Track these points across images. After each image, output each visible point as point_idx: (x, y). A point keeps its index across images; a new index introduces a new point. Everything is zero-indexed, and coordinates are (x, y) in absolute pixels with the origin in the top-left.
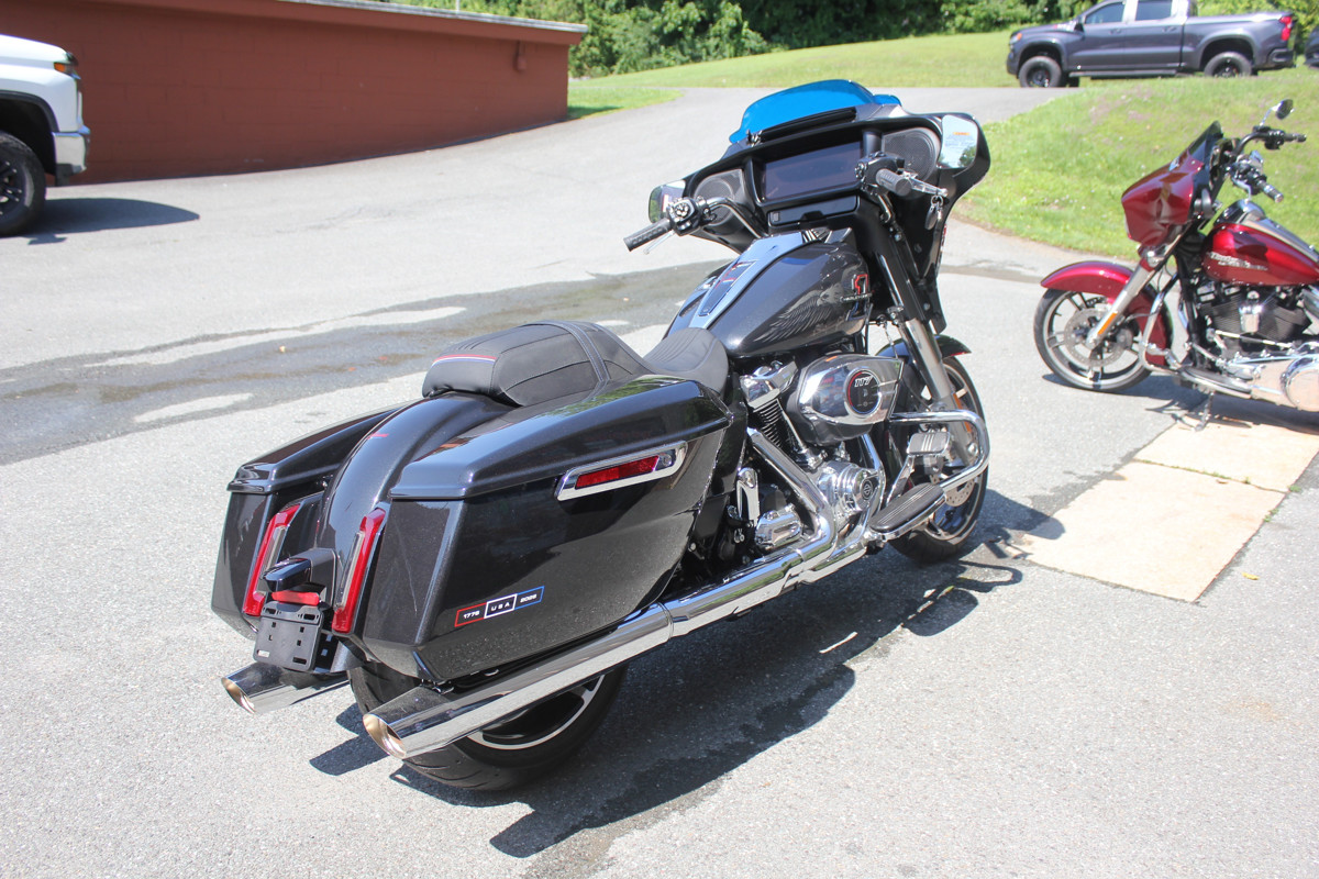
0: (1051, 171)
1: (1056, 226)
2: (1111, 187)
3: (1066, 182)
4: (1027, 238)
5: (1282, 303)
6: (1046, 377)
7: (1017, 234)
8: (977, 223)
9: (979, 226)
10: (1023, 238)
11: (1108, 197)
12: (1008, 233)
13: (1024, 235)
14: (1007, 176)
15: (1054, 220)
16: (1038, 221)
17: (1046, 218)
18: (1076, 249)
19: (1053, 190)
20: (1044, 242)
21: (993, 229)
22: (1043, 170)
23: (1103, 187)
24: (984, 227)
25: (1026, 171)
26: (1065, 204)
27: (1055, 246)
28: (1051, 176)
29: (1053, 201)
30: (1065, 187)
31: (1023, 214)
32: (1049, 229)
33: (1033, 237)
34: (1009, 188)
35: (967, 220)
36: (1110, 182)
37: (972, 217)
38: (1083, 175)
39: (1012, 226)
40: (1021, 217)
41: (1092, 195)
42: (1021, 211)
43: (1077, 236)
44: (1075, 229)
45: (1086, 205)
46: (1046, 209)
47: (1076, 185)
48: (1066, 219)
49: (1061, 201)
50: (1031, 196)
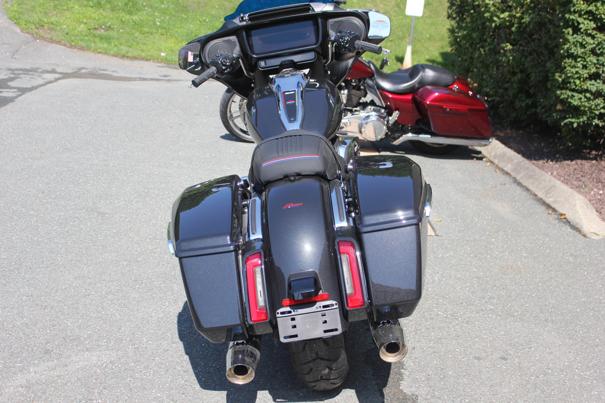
0: (92, 7)
1: (110, 43)
2: (132, 17)
3: (104, 14)
4: (95, 51)
5: (354, 87)
6: (224, 137)
7: (88, 50)
8: (58, 43)
9: (61, 45)
10: (92, 51)
11: (132, 23)
12: (82, 49)
13: (93, 49)
14: (65, 10)
15: (108, 39)
16: (97, 40)
17: (101, 38)
18: (128, 57)
19: (99, 20)
20: (106, 53)
21: (71, 47)
22: (87, 6)
23: (128, 17)
24: (65, 45)
25: (76, 7)
26: (109, 28)
27: (114, 56)
28: (93, 10)
29: (101, 27)
30: (105, 18)
31: (86, 36)
32: (105, 45)
33: (98, 51)
34: (69, 18)
35: (52, 41)
36: (130, 13)
37: (54, 39)
38: (113, 9)
39: (83, 44)
40: (86, 38)
41: (123, 22)
42: (84, 33)
43: (124, 49)
44: (121, 44)
45: (122, 29)
46: (98, 32)
47: (111, 16)
48: (113, 38)
49: (106, 26)
50: (86, 23)
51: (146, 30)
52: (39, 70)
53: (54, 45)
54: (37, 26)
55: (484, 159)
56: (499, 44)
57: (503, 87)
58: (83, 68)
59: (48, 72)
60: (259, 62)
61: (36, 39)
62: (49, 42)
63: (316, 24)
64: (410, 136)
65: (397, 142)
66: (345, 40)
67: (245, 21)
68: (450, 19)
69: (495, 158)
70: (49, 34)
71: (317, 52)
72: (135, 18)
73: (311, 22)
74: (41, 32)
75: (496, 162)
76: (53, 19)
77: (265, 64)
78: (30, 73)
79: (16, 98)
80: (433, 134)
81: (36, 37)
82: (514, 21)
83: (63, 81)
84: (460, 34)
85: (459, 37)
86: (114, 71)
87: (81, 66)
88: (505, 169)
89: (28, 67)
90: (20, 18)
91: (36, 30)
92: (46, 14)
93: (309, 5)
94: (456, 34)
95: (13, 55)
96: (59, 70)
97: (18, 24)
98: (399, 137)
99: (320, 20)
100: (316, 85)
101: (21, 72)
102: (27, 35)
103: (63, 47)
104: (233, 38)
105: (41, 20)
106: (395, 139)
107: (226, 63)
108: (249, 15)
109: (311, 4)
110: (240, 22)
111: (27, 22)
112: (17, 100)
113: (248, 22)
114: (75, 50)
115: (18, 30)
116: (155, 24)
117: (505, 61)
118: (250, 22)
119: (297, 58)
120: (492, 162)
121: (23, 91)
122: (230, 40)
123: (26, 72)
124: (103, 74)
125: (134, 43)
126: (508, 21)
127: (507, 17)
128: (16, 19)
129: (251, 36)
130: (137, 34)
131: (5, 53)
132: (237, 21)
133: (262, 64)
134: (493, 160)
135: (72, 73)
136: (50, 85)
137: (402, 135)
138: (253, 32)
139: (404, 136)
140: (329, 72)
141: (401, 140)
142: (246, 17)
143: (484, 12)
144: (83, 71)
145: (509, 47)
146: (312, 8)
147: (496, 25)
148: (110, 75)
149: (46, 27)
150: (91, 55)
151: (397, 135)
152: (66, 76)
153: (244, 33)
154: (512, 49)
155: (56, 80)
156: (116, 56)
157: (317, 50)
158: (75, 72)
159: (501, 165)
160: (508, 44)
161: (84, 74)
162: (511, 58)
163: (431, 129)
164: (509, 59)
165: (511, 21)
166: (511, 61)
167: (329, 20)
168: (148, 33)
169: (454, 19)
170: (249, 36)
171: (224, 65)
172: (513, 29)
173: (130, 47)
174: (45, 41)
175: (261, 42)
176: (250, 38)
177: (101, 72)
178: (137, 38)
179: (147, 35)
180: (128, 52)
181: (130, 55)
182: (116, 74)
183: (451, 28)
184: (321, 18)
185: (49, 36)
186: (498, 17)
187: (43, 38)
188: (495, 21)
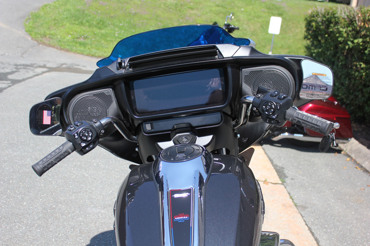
0: (77, 25)
1: (85, 47)
3: (84, 29)
4: (76, 52)
7: (71, 51)
8: (53, 47)
9: (55, 48)
10: (74, 52)
11: (101, 35)
12: (67, 51)
14: (60, 26)
15: (84, 45)
16: (78, 45)
17: (81, 44)
18: (95, 56)
19: (80, 32)
20: (82, 54)
21: (61, 49)
22: (74, 24)
23: (98, 31)
24: (57, 48)
25: (67, 24)
26: (86, 38)
28: (78, 26)
29: (81, 37)
30: (84, 31)
31: (71, 42)
32: (82, 48)
33: (78, 52)
34: (63, 31)
35: (49, 45)
36: (100, 29)
37: (51, 44)
38: (90, 26)
39: (68, 48)
40: (71, 44)
41: (95, 34)
42: (70, 41)
43: (94, 51)
44: (92, 48)
45: (94, 38)
46: (79, 40)
47: (88, 30)
48: (88, 44)
49: (84, 37)
50: (72, 35)
51: (109, 39)
52: (35, 66)
53: (50, 48)
54: (42, 36)
55: (342, 152)
56: (352, 62)
57: (354, 94)
58: (64, 64)
59: (40, 67)
60: (144, 125)
61: (39, 44)
62: (48, 46)
63: (224, 76)
64: (286, 134)
65: (275, 139)
66: (272, 108)
67: (124, 68)
68: (306, 39)
69: (351, 153)
70: (49, 41)
71: (225, 113)
72: (103, 31)
73: (216, 71)
74: (44, 40)
75: (353, 156)
76: (52, 32)
77: (152, 128)
78: (28, 68)
79: (5, 88)
80: (305, 135)
81: (40, 43)
82: (368, 46)
83: (47, 74)
84: (315, 51)
85: (314, 53)
86: (84, 66)
87: (64, 62)
88: (363, 165)
89: (29, 63)
90: (32, 31)
91: (41, 39)
92: (49, 28)
93: (215, 47)
94: (312, 51)
95: (23, 54)
96: (48, 65)
97: (30, 35)
98: (278, 135)
99: (229, 70)
100: (222, 166)
101: (22, 67)
102: (35, 42)
103: (56, 50)
104: (109, 91)
105: (45, 32)
106: (275, 136)
107: (87, 137)
108: (130, 60)
109: (218, 46)
110: (118, 69)
111: (36, 33)
112: (5, 91)
113: (128, 70)
114: (63, 52)
115: (30, 39)
116: (115, 35)
117: (357, 76)
118: (131, 69)
119: (196, 121)
120: (349, 156)
121: (15, 82)
122: (103, 94)
123: (25, 67)
124: (76, 68)
125: (101, 47)
126: (362, 45)
127: (361, 42)
128: (30, 32)
129: (133, 89)
130: (103, 42)
131: (18, 53)
132: (113, 68)
133: (148, 127)
134: (350, 154)
135: (56, 68)
136: (36, 77)
137: (280, 134)
138: (136, 83)
139: (282, 134)
140: (239, 135)
141: (280, 137)
142: (126, 63)
143: (338, 37)
144: (64, 66)
145: (363, 65)
146: (219, 51)
147: (349, 47)
148: (80, 69)
149: (48, 36)
150: (72, 54)
151: (276, 133)
152: (51, 70)
153: (123, 85)
154: (365, 67)
155: (43, 72)
156: (88, 55)
157: (224, 110)
158: (58, 67)
159: (359, 161)
160: (362, 63)
161: (63, 68)
162: (364, 74)
163: (304, 131)
164: (363, 75)
165: (365, 45)
166: (364, 77)
167: (243, 70)
168: (110, 41)
169: (309, 39)
170: (129, 88)
171: (84, 141)
172: (366, 52)
173: (98, 49)
174: (45, 45)
175: (146, 97)
176: (131, 91)
177: (75, 67)
178: (102, 44)
179: (109, 42)
180: (96, 53)
181: (97, 55)
182: (84, 69)
183: (307, 45)
184: (232, 67)
185: (48, 42)
186: (352, 42)
187: (44, 44)
188: (348, 45)
